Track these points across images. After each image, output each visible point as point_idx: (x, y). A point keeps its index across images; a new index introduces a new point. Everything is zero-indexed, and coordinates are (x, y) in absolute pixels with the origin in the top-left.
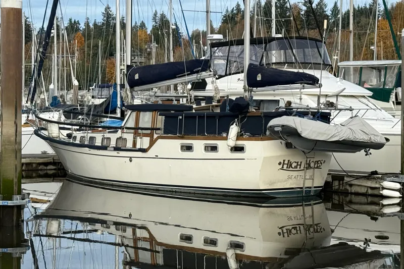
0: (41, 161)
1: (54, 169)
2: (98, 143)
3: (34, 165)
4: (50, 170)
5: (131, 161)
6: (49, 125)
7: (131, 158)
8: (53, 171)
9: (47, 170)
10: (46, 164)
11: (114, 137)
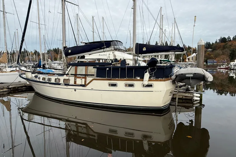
0: (20, 86)
1: (25, 88)
2: (53, 81)
3: (17, 88)
4: (23, 89)
5: (75, 91)
6: (26, 73)
7: (75, 89)
8: (25, 89)
9: (22, 89)
10: (22, 87)
11: (62, 79)
